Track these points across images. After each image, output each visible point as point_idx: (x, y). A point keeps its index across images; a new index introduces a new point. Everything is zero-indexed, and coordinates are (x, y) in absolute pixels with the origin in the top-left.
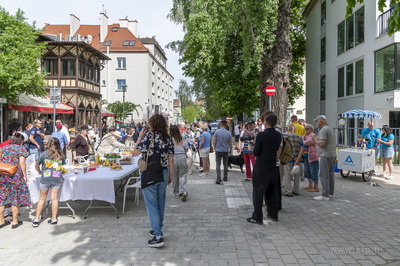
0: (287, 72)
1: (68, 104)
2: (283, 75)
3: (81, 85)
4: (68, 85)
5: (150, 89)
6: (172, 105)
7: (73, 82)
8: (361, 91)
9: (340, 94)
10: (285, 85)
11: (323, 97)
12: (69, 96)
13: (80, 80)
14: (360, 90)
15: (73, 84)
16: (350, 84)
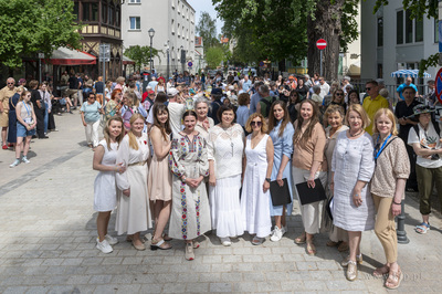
0: (338, 17)
1: (89, 53)
2: (334, 21)
3: (104, 30)
4: (90, 31)
5: (169, 28)
6: (193, 45)
7: (96, 28)
8: (422, 40)
9: (399, 41)
10: (337, 31)
11: (380, 42)
12: (91, 44)
13: (103, 25)
14: (420, 38)
15: (96, 30)
16: (409, 30)
